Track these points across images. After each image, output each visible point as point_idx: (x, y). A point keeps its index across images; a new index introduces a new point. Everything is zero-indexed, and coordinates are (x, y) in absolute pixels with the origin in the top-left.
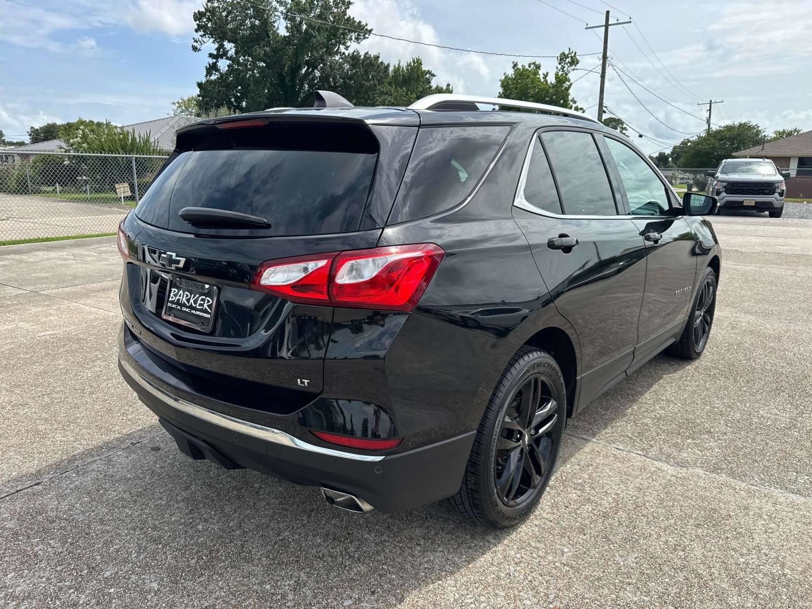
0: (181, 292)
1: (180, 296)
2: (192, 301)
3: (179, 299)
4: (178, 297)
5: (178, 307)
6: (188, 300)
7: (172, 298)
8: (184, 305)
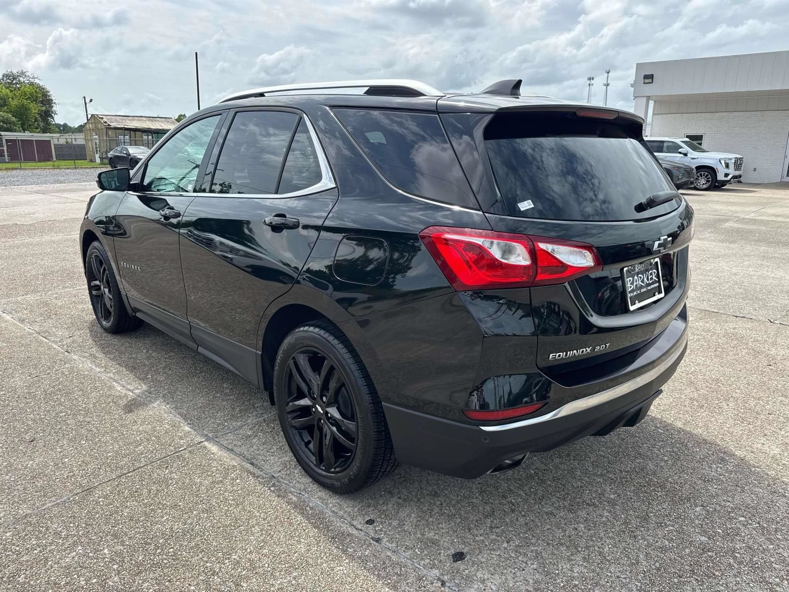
0: (636, 277)
1: (636, 282)
2: (645, 280)
3: (636, 285)
4: (635, 284)
5: (639, 292)
6: (643, 281)
7: (631, 287)
8: (642, 287)
